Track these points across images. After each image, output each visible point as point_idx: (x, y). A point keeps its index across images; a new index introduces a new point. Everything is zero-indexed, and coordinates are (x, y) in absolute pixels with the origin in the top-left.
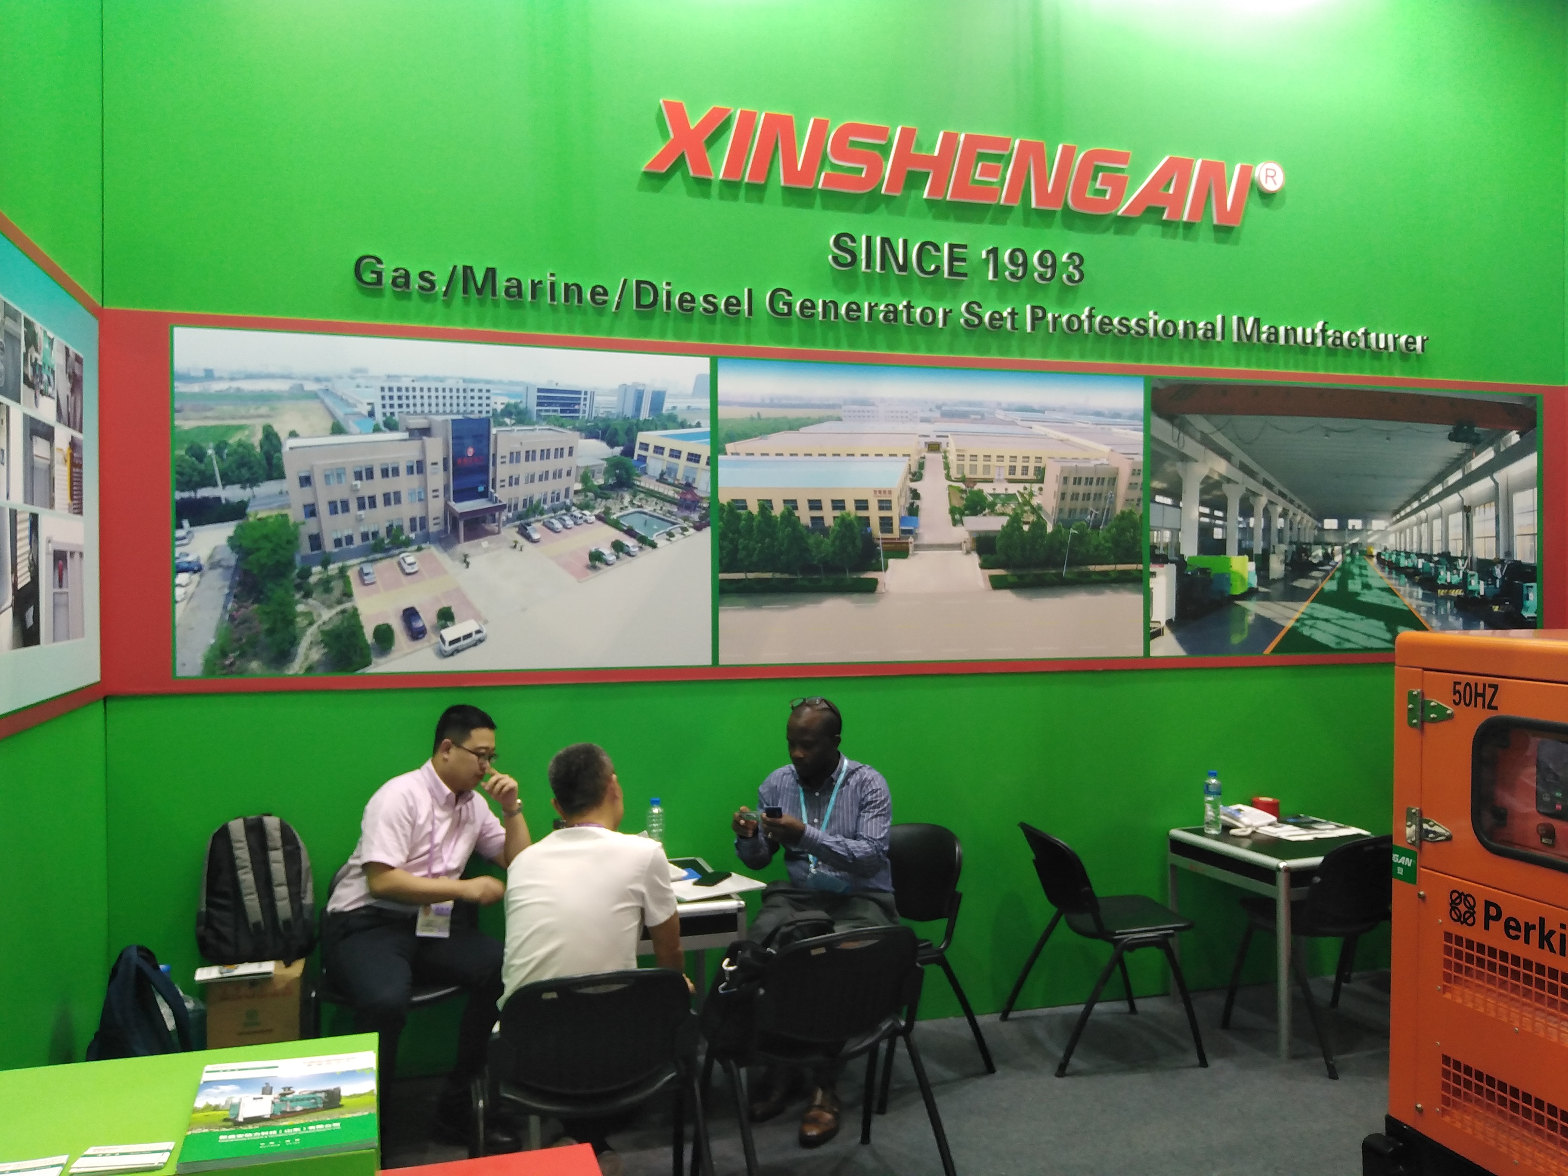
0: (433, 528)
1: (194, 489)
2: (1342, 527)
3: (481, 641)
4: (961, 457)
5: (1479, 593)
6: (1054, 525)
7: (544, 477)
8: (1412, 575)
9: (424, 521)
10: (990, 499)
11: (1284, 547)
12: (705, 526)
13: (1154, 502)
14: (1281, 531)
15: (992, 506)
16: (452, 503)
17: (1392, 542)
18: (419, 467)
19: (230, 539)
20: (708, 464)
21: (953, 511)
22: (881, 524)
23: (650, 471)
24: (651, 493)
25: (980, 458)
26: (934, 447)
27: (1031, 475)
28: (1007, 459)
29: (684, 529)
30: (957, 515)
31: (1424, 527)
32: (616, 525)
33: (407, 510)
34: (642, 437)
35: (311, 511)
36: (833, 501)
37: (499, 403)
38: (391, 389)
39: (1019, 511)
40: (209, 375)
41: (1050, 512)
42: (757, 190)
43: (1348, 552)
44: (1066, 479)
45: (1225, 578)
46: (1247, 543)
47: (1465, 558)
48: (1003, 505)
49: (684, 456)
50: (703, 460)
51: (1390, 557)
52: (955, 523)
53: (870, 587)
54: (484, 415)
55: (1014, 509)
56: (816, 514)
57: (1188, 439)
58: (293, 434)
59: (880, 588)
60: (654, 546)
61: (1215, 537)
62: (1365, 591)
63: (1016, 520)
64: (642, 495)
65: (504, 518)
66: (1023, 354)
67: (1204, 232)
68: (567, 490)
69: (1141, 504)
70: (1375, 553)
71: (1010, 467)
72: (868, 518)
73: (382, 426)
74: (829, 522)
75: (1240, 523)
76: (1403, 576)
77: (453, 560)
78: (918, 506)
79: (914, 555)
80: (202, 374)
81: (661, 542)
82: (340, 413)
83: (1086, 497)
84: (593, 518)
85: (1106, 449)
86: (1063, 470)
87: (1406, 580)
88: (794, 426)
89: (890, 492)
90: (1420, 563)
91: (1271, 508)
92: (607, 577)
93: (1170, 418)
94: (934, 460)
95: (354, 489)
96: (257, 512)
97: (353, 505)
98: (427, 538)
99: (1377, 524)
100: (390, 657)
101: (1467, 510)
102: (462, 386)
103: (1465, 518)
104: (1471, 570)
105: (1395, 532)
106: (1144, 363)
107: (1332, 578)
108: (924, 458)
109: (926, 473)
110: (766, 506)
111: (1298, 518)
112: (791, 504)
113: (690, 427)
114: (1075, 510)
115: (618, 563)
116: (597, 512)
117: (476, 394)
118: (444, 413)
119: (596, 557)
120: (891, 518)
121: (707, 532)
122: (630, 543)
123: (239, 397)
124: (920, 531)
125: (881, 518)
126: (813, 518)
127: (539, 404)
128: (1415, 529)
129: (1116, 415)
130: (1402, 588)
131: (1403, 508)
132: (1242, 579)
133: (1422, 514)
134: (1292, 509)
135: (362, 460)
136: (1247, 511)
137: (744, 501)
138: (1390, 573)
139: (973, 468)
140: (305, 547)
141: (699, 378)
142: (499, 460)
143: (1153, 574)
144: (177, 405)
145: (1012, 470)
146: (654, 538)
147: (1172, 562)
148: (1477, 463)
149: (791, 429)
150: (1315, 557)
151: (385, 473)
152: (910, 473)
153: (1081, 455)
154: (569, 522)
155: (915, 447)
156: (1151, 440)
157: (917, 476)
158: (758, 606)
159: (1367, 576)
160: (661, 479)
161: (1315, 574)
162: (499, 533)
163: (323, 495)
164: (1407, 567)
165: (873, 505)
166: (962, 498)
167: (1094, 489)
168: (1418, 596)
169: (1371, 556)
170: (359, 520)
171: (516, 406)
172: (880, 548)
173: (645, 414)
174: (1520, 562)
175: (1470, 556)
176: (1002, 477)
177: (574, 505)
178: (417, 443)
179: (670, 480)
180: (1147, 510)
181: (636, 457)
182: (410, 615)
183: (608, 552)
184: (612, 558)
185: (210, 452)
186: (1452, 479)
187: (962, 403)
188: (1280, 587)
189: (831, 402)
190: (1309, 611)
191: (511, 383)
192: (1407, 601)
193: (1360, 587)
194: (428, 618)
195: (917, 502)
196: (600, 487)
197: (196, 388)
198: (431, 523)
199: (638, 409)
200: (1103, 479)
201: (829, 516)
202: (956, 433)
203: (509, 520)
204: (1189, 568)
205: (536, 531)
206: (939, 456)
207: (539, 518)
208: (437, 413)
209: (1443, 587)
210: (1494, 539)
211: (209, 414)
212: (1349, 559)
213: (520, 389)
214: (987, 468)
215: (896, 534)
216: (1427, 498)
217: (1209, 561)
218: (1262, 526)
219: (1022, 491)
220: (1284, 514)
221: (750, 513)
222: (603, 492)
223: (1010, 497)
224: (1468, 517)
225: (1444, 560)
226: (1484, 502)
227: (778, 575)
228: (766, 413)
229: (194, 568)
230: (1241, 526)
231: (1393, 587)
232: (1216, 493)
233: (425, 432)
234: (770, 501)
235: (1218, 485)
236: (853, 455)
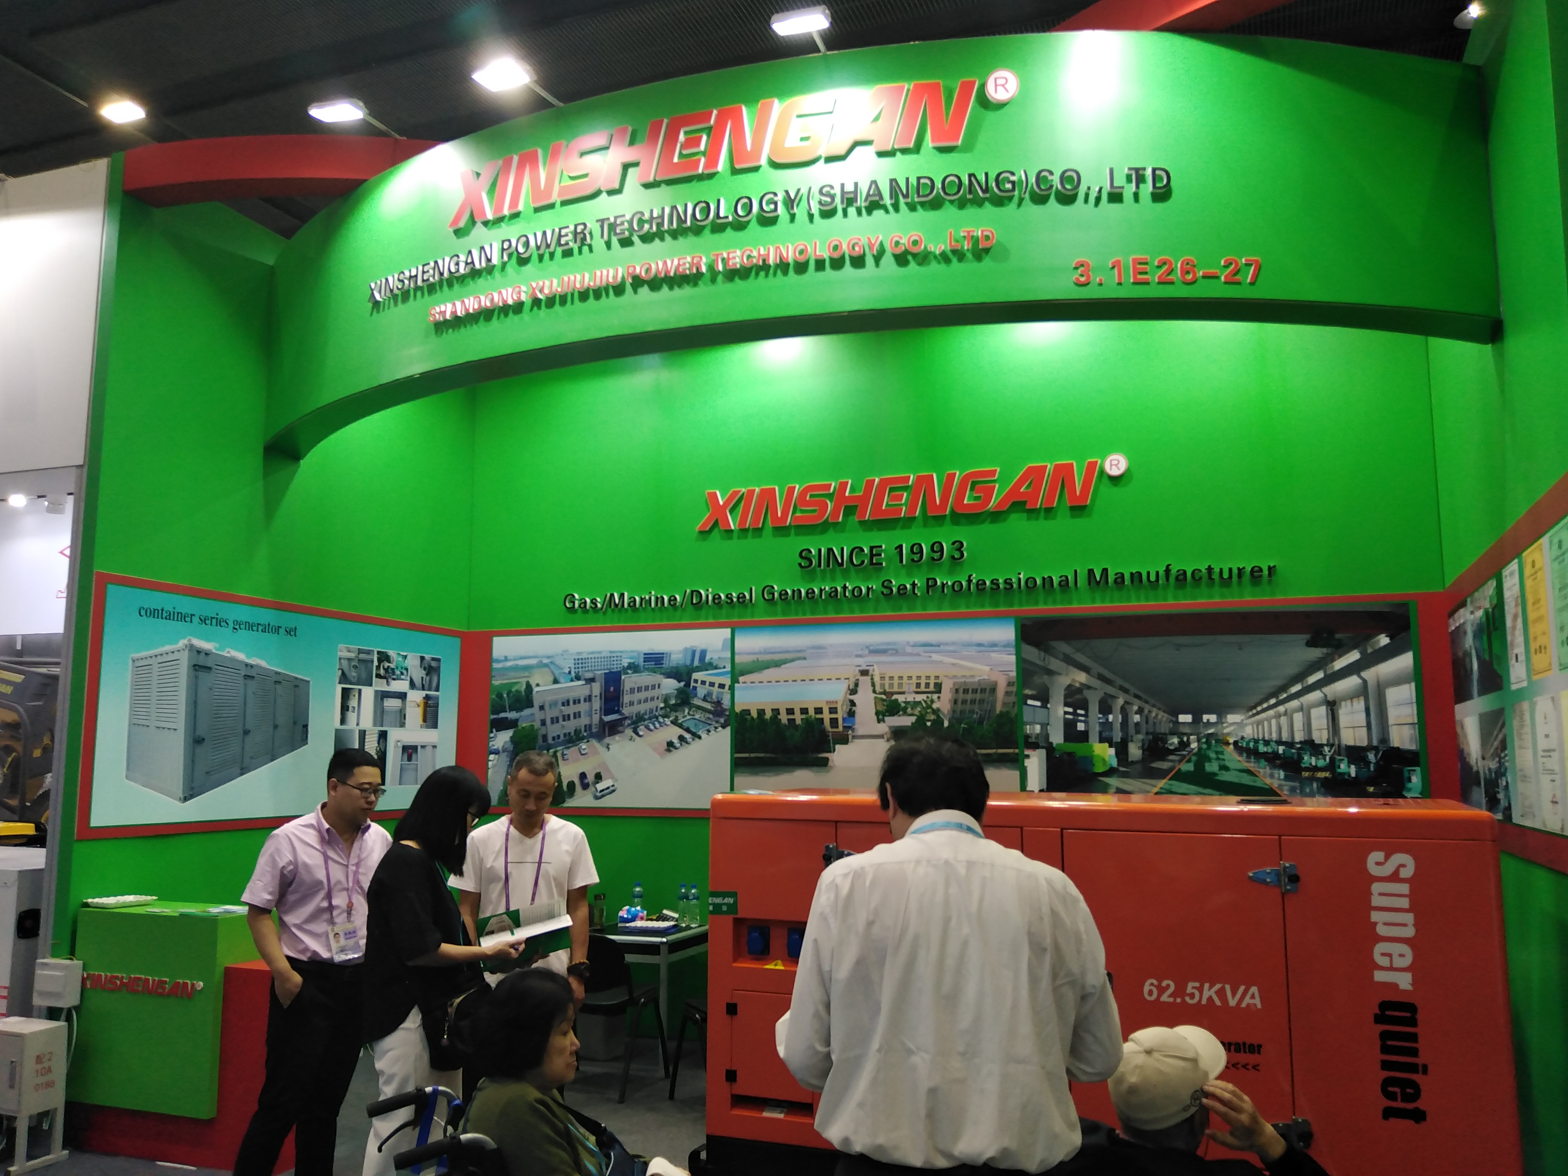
0: (594, 730)
1: (498, 714)
2: (1197, 720)
3: (614, 791)
4: (883, 678)
5: (1349, 775)
6: (949, 722)
7: (646, 701)
8: (1272, 759)
9: (590, 726)
10: (903, 705)
11: (1140, 737)
12: (727, 726)
13: (1026, 704)
14: (1137, 724)
15: (905, 710)
16: (603, 717)
17: (1249, 732)
18: (589, 699)
19: (511, 737)
20: (729, 689)
21: (877, 713)
22: (831, 723)
23: (699, 695)
24: (699, 708)
25: (896, 678)
26: (864, 673)
27: (932, 688)
28: (914, 678)
29: (716, 728)
30: (880, 716)
31: (1283, 720)
32: (680, 726)
33: (584, 721)
34: (695, 676)
35: (543, 723)
36: (801, 709)
37: (625, 663)
38: (578, 659)
39: (923, 713)
40: (506, 659)
41: (946, 712)
42: (758, 531)
43: (1204, 740)
44: (957, 691)
45: (1089, 760)
46: (1107, 733)
47: (1332, 745)
48: (912, 709)
49: (717, 685)
50: (727, 687)
51: (1248, 743)
52: (879, 721)
53: (824, 763)
54: (619, 669)
55: (920, 712)
56: (791, 717)
57: (1053, 660)
58: (538, 685)
59: (830, 763)
60: (700, 737)
61: (1079, 729)
62: (1224, 772)
63: (921, 719)
64: (694, 709)
65: (626, 724)
66: (925, 609)
67: (1063, 512)
68: (657, 707)
69: (1016, 707)
70: (1231, 741)
71: (917, 683)
72: (822, 719)
73: (574, 679)
74: (798, 722)
75: (1099, 718)
76: (1263, 760)
77: (603, 746)
78: (854, 711)
79: (852, 742)
80: (503, 658)
81: (704, 736)
82: (557, 673)
83: (973, 702)
84: (669, 723)
85: (987, 668)
86: (954, 684)
87: (1266, 763)
88: (777, 664)
89: (836, 702)
90: (1281, 749)
91: (1127, 706)
92: (676, 755)
93: (1037, 644)
94: (865, 681)
95: (561, 711)
96: (523, 724)
97: (561, 719)
98: (592, 735)
99: (1231, 718)
100: (574, 798)
101: (1332, 706)
102: (609, 655)
103: (1330, 712)
104: (1339, 755)
105: (1252, 724)
106: (1016, 608)
107: (1189, 761)
108: (858, 680)
109: (859, 689)
110: (761, 712)
111: (1154, 714)
112: (776, 712)
113: (720, 668)
114: (965, 711)
115: (681, 748)
116: (671, 719)
117: (615, 659)
118: (601, 670)
119: (670, 744)
120: (837, 719)
121: (728, 729)
122: (687, 736)
123: (516, 668)
124: (856, 727)
125: (831, 719)
126: (788, 720)
127: (644, 662)
128: (1274, 722)
129: (994, 645)
130: (1262, 770)
131: (1260, 703)
132: (1104, 760)
133: (1281, 709)
134: (1147, 708)
135: (564, 696)
136: (1105, 708)
137: (749, 710)
138: (1248, 757)
139: (891, 685)
140: (540, 739)
141: (725, 640)
142: (625, 693)
143: (1028, 756)
144: (493, 674)
145: (918, 685)
146: (700, 733)
147: (1043, 748)
148: (1339, 664)
149: (776, 666)
150: (1171, 744)
151: (574, 703)
152: (849, 689)
153: (968, 673)
154: (657, 725)
155: (853, 673)
156: (1022, 662)
157: (854, 692)
158: (756, 774)
159: (1224, 760)
160: (704, 699)
161: (1171, 757)
162: (624, 732)
163: (549, 714)
164: (1267, 753)
165: (826, 711)
166: (884, 705)
167: (978, 696)
168: (1279, 777)
169: (1228, 744)
170: (563, 726)
171: (633, 663)
172: (831, 738)
173: (696, 663)
174: (1398, 748)
175: (1337, 743)
176: (911, 690)
177: (660, 715)
178: (589, 686)
179: (709, 700)
180: (1021, 711)
181: (691, 687)
182: (583, 776)
183: (676, 741)
184: (678, 745)
185: (505, 695)
186: (1312, 679)
187: (883, 644)
188: (1139, 767)
189: (799, 649)
190: (1167, 787)
191: (632, 651)
192: (1268, 781)
193: (1217, 768)
194: (590, 778)
195: (854, 708)
196: (673, 705)
197: (500, 666)
198: (593, 727)
199: (693, 660)
200: (986, 689)
201: (798, 717)
202: (879, 663)
203: (629, 725)
204: (1056, 752)
205: (641, 730)
206: (868, 678)
207: (642, 723)
208: (598, 670)
209: (1307, 769)
210: (1365, 729)
211: (505, 677)
212: (1204, 746)
213: (635, 654)
214: (900, 685)
215: (841, 729)
216: (1285, 695)
217: (1072, 747)
218: (1120, 720)
219: (925, 699)
220: (1140, 711)
221: (752, 717)
222: (675, 708)
223: (917, 704)
224: (1333, 711)
225: (1307, 747)
226: (1352, 696)
227: (768, 755)
228: (762, 658)
229: (496, 752)
230: (1101, 721)
231: (1252, 769)
232: (1078, 696)
233: (591, 680)
234: (764, 710)
235: (1079, 691)
236: (813, 680)
